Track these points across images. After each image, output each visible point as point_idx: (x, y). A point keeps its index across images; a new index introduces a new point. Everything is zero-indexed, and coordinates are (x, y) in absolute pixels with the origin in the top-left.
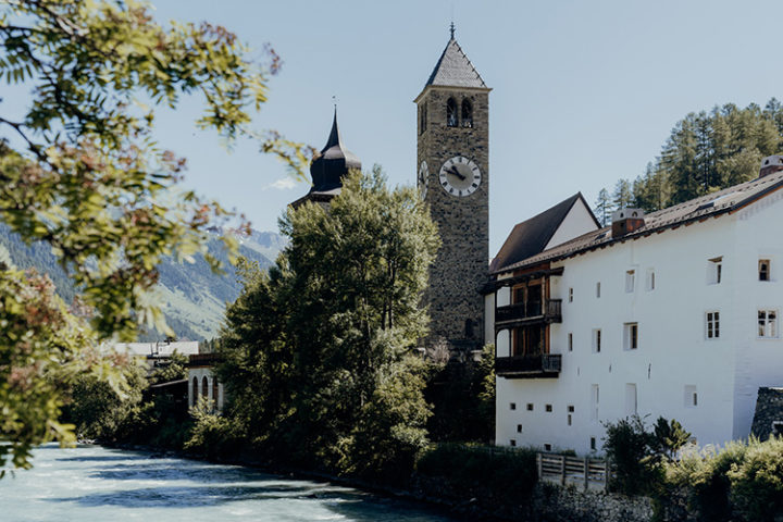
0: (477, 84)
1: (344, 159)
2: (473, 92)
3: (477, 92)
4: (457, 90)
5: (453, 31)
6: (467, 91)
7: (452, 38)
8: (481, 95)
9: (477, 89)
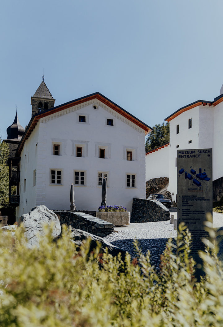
0: (50, 98)
1: (18, 128)
2: (48, 101)
3: (50, 100)
4: (42, 100)
5: (43, 78)
6: (47, 100)
7: (43, 81)
8: (51, 102)
9: (49, 99)
